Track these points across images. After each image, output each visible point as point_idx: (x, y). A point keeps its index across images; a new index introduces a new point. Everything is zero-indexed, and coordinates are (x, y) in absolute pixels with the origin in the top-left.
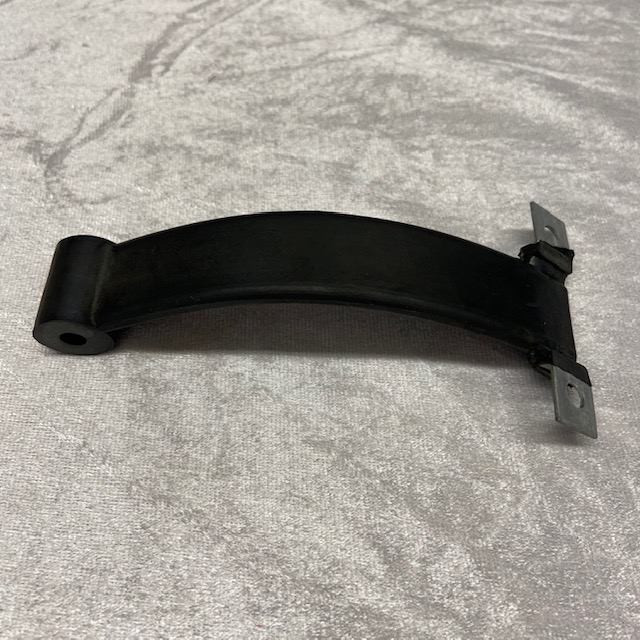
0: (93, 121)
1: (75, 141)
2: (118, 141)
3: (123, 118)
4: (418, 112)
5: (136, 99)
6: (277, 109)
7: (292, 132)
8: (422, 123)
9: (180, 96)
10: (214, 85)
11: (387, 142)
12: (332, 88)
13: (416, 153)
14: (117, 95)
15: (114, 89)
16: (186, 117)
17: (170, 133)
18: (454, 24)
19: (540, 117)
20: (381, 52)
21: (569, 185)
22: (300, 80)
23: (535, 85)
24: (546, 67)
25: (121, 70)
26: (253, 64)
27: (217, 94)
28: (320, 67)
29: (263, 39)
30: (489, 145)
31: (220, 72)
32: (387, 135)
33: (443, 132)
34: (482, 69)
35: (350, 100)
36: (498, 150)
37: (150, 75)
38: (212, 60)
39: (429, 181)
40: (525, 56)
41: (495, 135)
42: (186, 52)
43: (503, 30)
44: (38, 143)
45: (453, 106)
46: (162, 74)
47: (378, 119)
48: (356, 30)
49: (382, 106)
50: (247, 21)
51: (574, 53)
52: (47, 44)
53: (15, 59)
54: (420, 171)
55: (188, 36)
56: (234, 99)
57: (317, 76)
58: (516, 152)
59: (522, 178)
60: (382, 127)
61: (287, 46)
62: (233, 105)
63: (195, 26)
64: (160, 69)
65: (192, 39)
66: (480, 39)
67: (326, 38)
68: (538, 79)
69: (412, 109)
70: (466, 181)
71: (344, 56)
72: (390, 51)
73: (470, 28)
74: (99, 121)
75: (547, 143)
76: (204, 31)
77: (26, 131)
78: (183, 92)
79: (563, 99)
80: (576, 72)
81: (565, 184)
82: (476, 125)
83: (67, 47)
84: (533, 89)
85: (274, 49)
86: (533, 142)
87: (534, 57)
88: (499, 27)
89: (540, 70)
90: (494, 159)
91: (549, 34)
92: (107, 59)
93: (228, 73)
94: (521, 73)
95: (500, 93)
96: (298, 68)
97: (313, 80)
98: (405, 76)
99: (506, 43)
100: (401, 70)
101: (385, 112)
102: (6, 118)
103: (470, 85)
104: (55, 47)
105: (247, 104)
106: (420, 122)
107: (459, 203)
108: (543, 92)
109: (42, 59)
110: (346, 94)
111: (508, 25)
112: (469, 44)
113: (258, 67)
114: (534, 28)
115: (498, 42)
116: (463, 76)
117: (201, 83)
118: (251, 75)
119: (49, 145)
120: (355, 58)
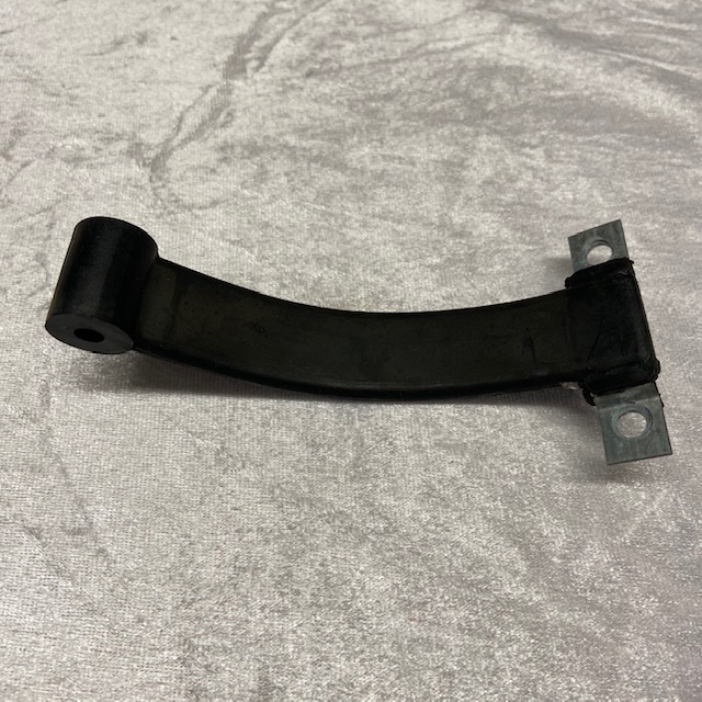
0: (192, 121)
1: (175, 142)
2: (220, 141)
3: (222, 118)
4: (525, 106)
5: (233, 97)
6: (379, 105)
7: (397, 129)
8: (531, 118)
9: (278, 93)
10: (312, 81)
11: (496, 138)
12: (434, 82)
13: (527, 150)
14: (213, 92)
15: (209, 86)
16: (287, 115)
17: (271, 133)
18: (556, 11)
19: (652, 110)
20: (482, 42)
21: (686, 183)
22: (401, 74)
23: (646, 76)
24: (655, 58)
25: (215, 65)
26: (350, 57)
27: (315, 90)
28: (420, 59)
29: (358, 29)
30: (601, 141)
31: (318, 66)
32: (496, 132)
33: (553, 128)
34: (590, 59)
35: (455, 95)
36: (610, 146)
37: (244, 70)
38: (307, 53)
39: (542, 179)
40: (633, 46)
41: (608, 131)
42: (278, 46)
43: (608, 19)
44: (139, 145)
45: (561, 99)
46: (257, 69)
47: (485, 115)
48: (456, 17)
49: (488, 100)
50: (341, 10)
51: (682, 42)
52: (133, 37)
53: (101, 54)
54: (532, 168)
55: (280, 27)
56: (334, 94)
57: (419, 69)
58: (631, 148)
59: (637, 175)
60: (489, 122)
61: (384, 37)
62: (334, 101)
63: (287, 16)
64: (254, 64)
65: (284, 30)
66: (585, 27)
67: (424, 28)
68: (649, 71)
69: (518, 103)
70: (580, 178)
71: (445, 48)
72: (492, 40)
73: (574, 15)
74: (197, 121)
75: (661, 138)
76: (296, 22)
77: (124, 133)
78: (280, 89)
79: (676, 92)
80: (686, 64)
81: (681, 181)
82: (586, 121)
83: (155, 40)
84: (644, 81)
85: (371, 40)
86: (647, 137)
87: (641, 47)
88: (604, 14)
89: (649, 61)
90: (607, 155)
91: (656, 23)
92: (198, 53)
93: (325, 67)
94: (631, 63)
95: (609, 85)
96: (397, 61)
97: (415, 73)
98: (509, 68)
99: (612, 32)
100: (505, 62)
101: (491, 106)
102: (102, 120)
103: (578, 77)
104: (142, 39)
105: (348, 100)
106: (528, 117)
107: (575, 201)
108: (655, 83)
109: (130, 54)
110: (450, 88)
111: (612, 12)
112: (574, 33)
113: (356, 61)
114: (640, 16)
115: (603, 31)
116: (570, 67)
117: (298, 78)
118: (349, 69)
119: (149, 148)
120: (455, 49)
